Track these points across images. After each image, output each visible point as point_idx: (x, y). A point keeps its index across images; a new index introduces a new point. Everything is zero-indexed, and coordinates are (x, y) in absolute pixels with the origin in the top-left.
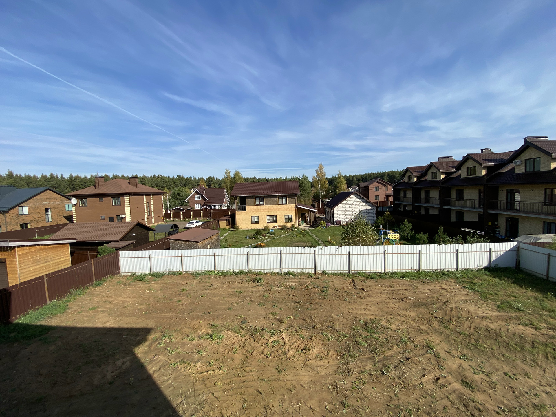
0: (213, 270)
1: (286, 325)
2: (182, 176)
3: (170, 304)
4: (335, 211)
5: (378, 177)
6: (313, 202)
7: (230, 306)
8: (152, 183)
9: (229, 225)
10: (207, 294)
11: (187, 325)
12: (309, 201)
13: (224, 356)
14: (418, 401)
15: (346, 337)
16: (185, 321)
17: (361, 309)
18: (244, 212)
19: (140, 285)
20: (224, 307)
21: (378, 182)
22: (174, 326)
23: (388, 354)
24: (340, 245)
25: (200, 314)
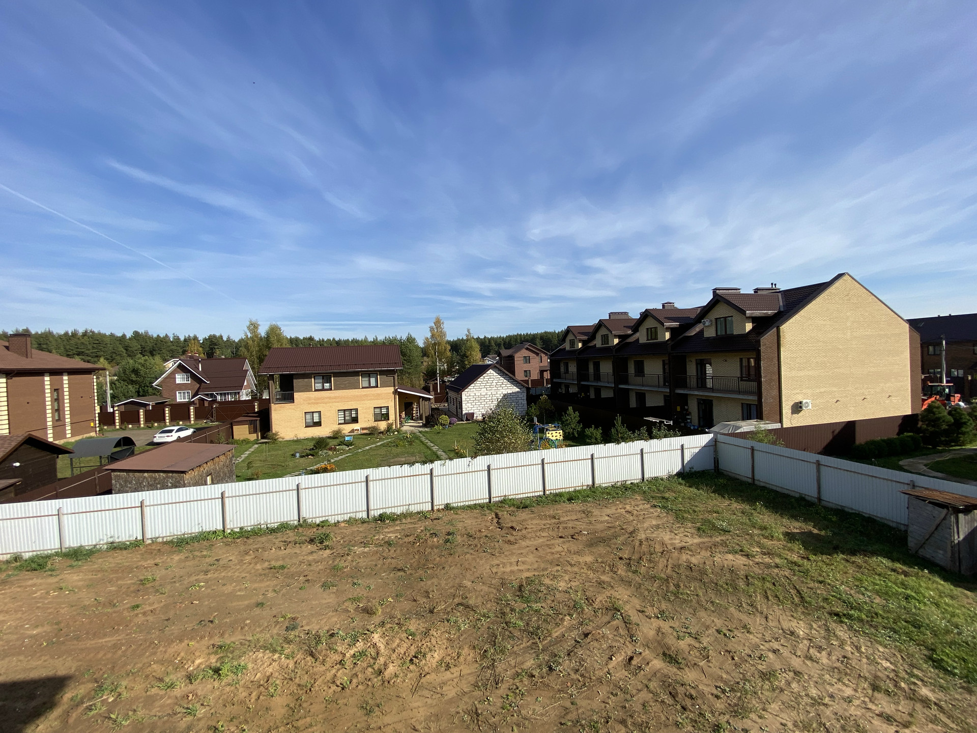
0: (218, 528)
1: (379, 616)
2: (146, 333)
3: (114, 615)
4: (464, 397)
5: (527, 341)
6: (426, 382)
7: (260, 598)
8: (68, 347)
9: (255, 431)
10: (206, 581)
11: (159, 656)
12: (419, 381)
13: (249, 708)
14: (606, 703)
15: (488, 617)
16: (153, 648)
17: (511, 564)
18: (288, 406)
19: (35, 581)
20: (246, 602)
21: (527, 349)
22: (125, 664)
23: (557, 634)
24: (474, 456)
25: (189, 627)
